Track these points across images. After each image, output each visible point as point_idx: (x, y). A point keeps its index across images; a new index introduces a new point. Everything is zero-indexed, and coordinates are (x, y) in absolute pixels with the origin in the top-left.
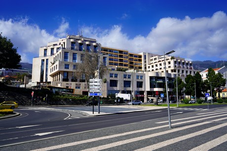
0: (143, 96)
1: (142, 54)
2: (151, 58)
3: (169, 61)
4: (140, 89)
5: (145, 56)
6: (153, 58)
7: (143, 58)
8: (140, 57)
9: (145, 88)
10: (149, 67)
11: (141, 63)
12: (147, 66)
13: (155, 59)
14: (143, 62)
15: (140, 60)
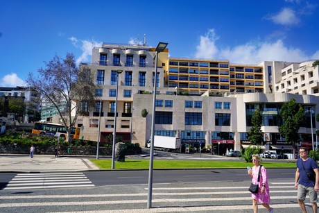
0: (230, 142)
1: (262, 65)
2: (283, 71)
3: (310, 70)
4: (224, 129)
5: (269, 68)
6: (286, 70)
7: (264, 73)
8: (260, 70)
9: (235, 126)
10: (277, 87)
11: (262, 82)
12: (275, 85)
13: (289, 71)
14: (265, 79)
15: (260, 77)
